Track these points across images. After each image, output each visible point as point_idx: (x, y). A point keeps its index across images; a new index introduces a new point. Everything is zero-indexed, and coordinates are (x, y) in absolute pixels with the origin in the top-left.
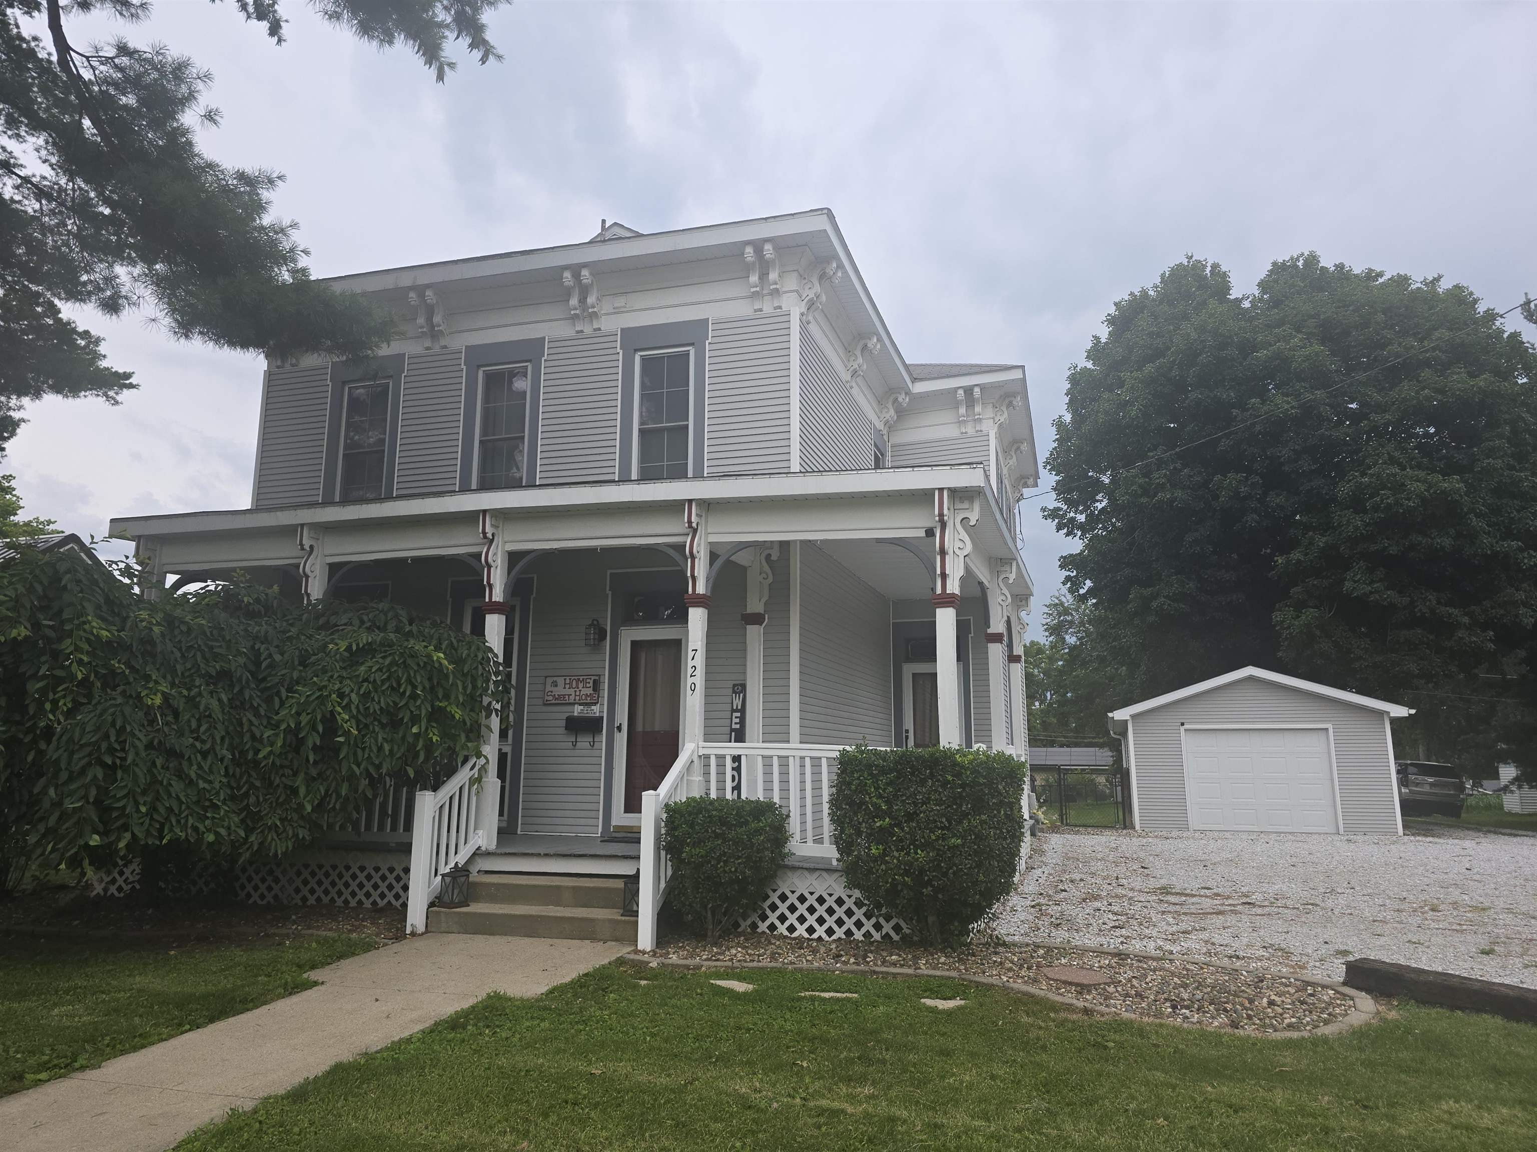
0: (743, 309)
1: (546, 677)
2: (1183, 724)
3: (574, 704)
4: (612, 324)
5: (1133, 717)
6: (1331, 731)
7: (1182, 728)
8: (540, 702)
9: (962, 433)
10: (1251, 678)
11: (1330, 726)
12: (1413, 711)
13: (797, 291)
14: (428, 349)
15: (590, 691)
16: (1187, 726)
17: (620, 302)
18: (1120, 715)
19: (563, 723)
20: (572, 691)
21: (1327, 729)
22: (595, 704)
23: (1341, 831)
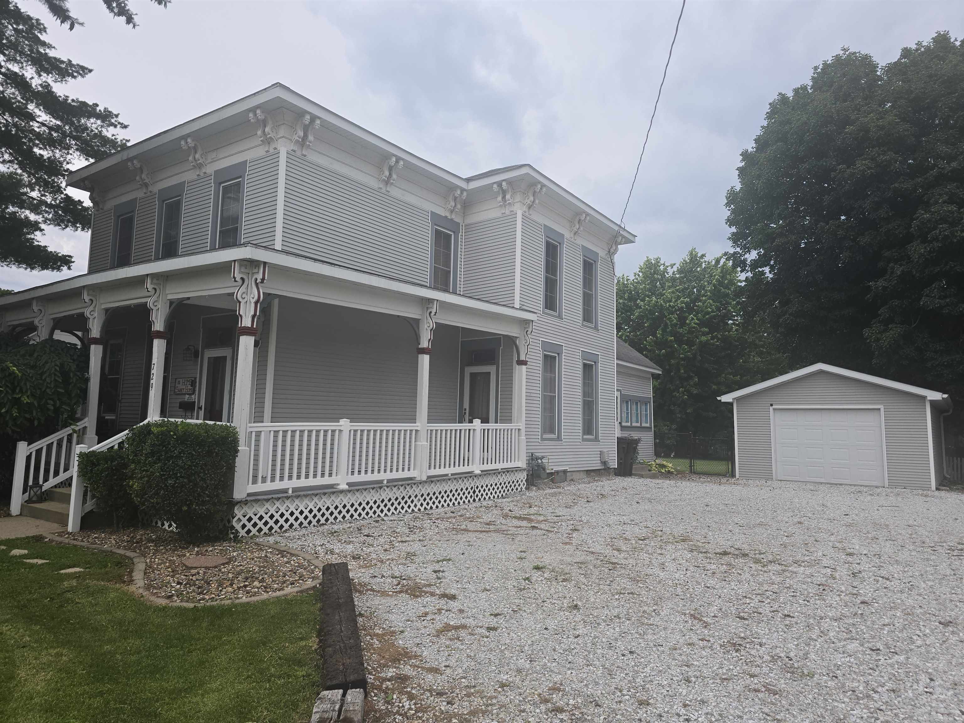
0: (260, 152)
1: (176, 379)
2: (772, 405)
3: (185, 394)
4: (210, 169)
5: (738, 399)
6: (882, 410)
7: (771, 408)
8: (172, 393)
9: (502, 214)
10: (821, 372)
11: (881, 407)
12: (945, 396)
13: (283, 137)
14: (145, 193)
15: (190, 387)
16: (774, 407)
17: (213, 155)
18: (726, 398)
19: (178, 405)
20: (184, 387)
21: (880, 409)
22: (193, 394)
23: (886, 485)
